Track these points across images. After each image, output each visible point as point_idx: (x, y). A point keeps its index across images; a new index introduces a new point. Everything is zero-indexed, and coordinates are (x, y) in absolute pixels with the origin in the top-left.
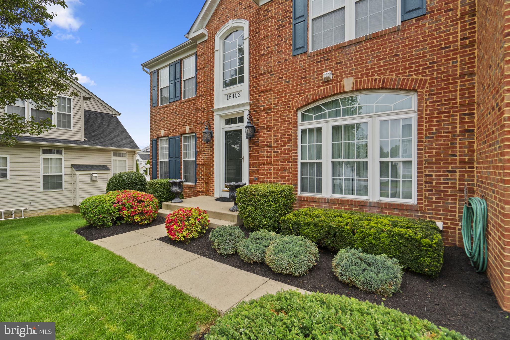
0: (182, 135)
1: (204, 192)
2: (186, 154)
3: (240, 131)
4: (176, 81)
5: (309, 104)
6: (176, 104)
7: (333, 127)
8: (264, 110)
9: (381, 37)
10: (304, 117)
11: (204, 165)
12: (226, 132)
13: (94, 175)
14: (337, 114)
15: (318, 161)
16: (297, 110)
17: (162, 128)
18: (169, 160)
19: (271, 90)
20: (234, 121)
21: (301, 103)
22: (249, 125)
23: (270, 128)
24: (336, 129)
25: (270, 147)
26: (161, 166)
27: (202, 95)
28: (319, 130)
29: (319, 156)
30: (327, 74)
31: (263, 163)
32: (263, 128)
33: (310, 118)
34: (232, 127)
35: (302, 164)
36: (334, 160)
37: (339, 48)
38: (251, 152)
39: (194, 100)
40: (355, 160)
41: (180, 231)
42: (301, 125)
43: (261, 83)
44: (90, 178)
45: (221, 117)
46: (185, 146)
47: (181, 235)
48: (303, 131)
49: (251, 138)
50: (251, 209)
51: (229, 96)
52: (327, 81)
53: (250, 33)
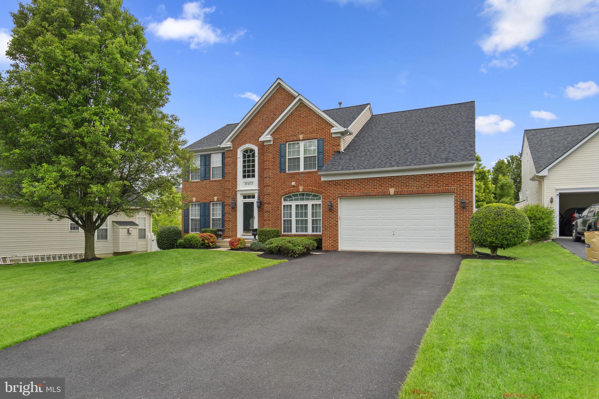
0: (210, 202)
1: (230, 237)
2: (213, 214)
3: (253, 203)
4: (206, 167)
5: (287, 194)
6: (206, 181)
7: (296, 205)
8: (266, 195)
9: (311, 173)
10: (285, 200)
11: (230, 221)
12: (244, 203)
13: (130, 229)
14: (297, 200)
15: (290, 219)
16: (282, 196)
17: (194, 196)
18: (200, 218)
19: (270, 186)
20: (249, 197)
21: (283, 194)
22: (259, 201)
23: (269, 203)
24: (297, 206)
25: (269, 212)
26: (191, 222)
27: (229, 181)
28: (291, 206)
29: (291, 217)
30: (293, 183)
31: (266, 220)
32: (266, 203)
33: (287, 200)
34: (248, 200)
35: (284, 220)
36: (297, 219)
37: (298, 174)
38: (259, 214)
39: (221, 181)
40: (304, 218)
41: (237, 245)
42: (283, 203)
43: (265, 182)
44: (127, 231)
45: (241, 194)
46: (213, 209)
47: (238, 246)
48: (284, 206)
49: (259, 207)
50: (264, 237)
51: (246, 183)
52: (293, 186)
53: (259, 154)
